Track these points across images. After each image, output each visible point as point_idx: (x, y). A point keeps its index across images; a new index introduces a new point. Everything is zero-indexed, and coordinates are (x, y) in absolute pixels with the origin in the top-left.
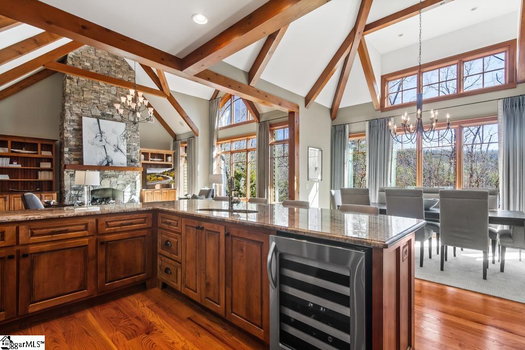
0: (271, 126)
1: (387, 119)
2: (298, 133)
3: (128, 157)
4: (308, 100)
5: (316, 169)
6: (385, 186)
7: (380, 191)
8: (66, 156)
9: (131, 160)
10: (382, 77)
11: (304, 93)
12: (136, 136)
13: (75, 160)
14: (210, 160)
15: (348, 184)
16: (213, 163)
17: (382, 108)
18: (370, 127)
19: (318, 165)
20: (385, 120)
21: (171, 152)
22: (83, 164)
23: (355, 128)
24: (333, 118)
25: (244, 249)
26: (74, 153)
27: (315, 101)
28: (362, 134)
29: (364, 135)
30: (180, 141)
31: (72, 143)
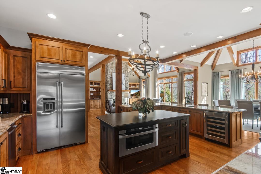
0: (184, 74)
1: (240, 70)
2: (198, 78)
3: (126, 86)
4: (202, 64)
5: (205, 91)
6: (239, 99)
7: (236, 101)
8: (108, 87)
9: (126, 88)
10: (237, 52)
11: (200, 61)
12: (128, 78)
13: (110, 88)
14: (155, 87)
15: (221, 97)
16: (156, 88)
17: (237, 65)
18: (231, 73)
19: (206, 90)
20: (239, 70)
21: (138, 84)
22: (113, 89)
23: (224, 74)
24: (213, 69)
25: (195, 115)
26: (110, 86)
27: (205, 64)
28: (228, 76)
29: (229, 77)
30: (142, 79)
31: (110, 82)
